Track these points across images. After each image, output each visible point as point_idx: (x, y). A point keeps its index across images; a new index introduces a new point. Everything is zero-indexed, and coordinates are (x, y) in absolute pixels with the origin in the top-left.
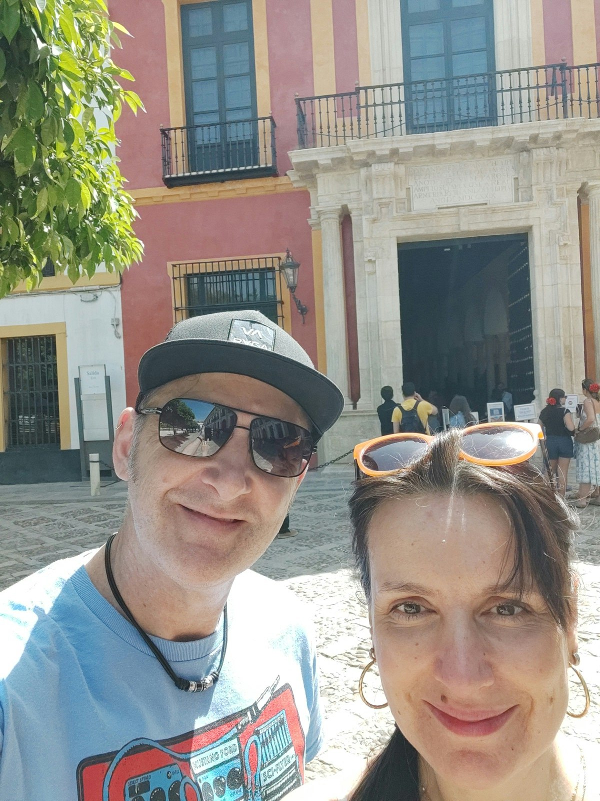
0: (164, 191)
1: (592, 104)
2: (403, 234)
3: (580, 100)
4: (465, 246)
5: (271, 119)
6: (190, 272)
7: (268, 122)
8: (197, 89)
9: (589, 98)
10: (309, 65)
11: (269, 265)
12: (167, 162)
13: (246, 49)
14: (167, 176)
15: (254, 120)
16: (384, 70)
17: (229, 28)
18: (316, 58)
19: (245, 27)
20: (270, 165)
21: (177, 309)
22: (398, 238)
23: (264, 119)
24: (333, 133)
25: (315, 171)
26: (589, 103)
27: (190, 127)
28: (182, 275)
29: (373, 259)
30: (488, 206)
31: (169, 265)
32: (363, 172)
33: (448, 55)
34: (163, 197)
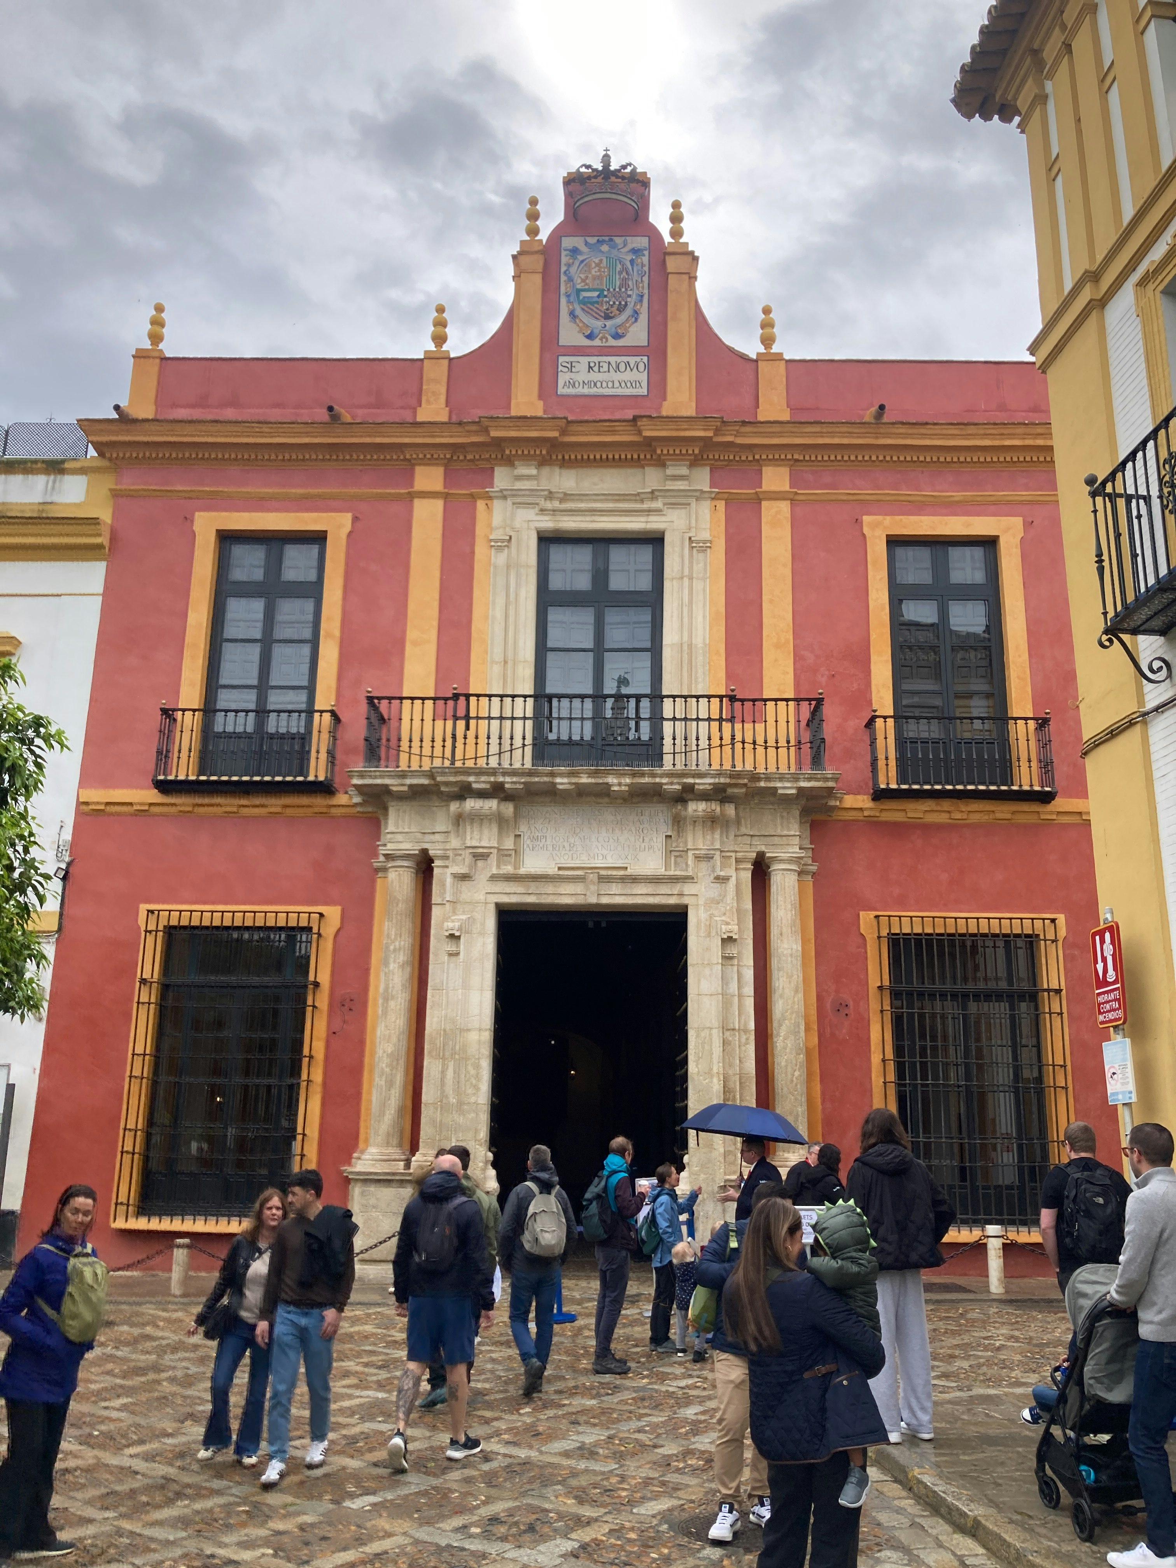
0: (152, 795)
1: (769, 749)
2: (505, 899)
3: (754, 743)
4: (597, 924)
5: (333, 713)
6: (174, 922)
7: (327, 717)
8: (229, 652)
9: (766, 742)
10: (399, 644)
11: (303, 923)
12: (163, 756)
13: (309, 605)
14: (161, 777)
15: (310, 712)
16: (506, 662)
17: (290, 574)
18: (412, 634)
19: (312, 576)
20: (321, 778)
21: (143, 981)
22: (497, 905)
23: (322, 712)
24: (416, 750)
25: (386, 798)
26: (766, 748)
27: (209, 710)
28: (161, 928)
29: (457, 934)
30: (627, 873)
31: (144, 908)
32: (454, 806)
33: (599, 651)
34: (151, 804)
